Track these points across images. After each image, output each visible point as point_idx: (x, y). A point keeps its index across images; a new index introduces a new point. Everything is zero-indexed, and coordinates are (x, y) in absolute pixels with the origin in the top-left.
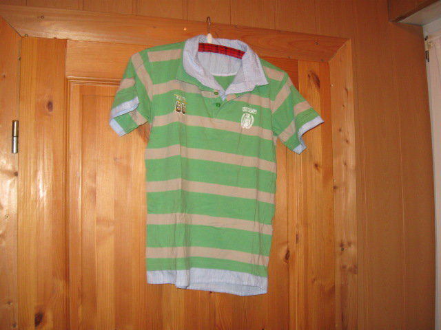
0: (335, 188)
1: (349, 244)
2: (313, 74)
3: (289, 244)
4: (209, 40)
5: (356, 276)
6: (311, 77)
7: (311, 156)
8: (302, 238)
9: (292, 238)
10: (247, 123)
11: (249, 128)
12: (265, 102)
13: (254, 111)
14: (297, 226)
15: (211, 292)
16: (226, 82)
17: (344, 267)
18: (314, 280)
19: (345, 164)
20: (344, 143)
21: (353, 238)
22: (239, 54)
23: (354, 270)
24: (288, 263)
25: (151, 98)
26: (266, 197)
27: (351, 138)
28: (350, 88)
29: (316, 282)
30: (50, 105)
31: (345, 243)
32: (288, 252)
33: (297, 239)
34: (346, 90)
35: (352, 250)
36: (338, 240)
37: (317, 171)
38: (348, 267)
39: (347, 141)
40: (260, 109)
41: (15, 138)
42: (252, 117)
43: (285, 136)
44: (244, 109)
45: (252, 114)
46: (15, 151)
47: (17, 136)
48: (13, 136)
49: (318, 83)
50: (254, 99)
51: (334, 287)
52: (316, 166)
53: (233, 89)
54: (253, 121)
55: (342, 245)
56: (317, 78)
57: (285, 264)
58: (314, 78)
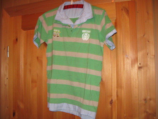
0: (140, 68)
2: (124, 8)
3: (113, 97)
4: (72, 3)
5: (155, 117)
11: (87, 40)
13: (89, 32)
16: (74, 20)
20: (147, 42)
22: (81, 6)
23: (154, 114)
24: (112, 106)
25: (47, 32)
26: (97, 73)
30: (17, 40)
31: (148, 99)
32: (112, 100)
36: (143, 97)
38: (149, 112)
40: (92, 30)
42: (89, 35)
44: (83, 31)
45: (89, 33)
48: (8, 52)
49: (127, 12)
50: (89, 26)
54: (89, 36)
55: (145, 100)
56: (127, 9)
57: (110, 106)
58: (125, 10)
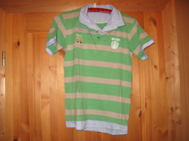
0: (167, 78)
1: (176, 108)
2: (152, 19)
3: (141, 108)
4: (95, 6)
5: (180, 125)
6: (151, 21)
7: (152, 62)
8: (148, 105)
9: (143, 105)
10: (115, 46)
11: (116, 49)
12: (124, 35)
13: (118, 40)
14: (146, 99)
15: (99, 132)
16: (102, 26)
17: (174, 121)
18: (156, 127)
19: (173, 65)
20: (172, 54)
21: (179, 105)
22: (109, 11)
23: (180, 122)
24: (141, 118)
25: (65, 37)
26: (126, 84)
27: (176, 51)
28: (174, 24)
29: (156, 129)
30: (18, 44)
31: (174, 108)
32: (141, 112)
33: (146, 105)
34: (172, 26)
35: (178, 111)
36: (170, 106)
37: (156, 70)
38: (176, 120)
39: (174, 53)
40: (122, 38)
41: (4, 60)
42: (118, 43)
43: (137, 52)
44: (113, 39)
45: (117, 41)
46: (4, 65)
47: (5, 59)
48: (3, 58)
49: (155, 23)
50: (118, 33)
51: (167, 131)
52: (155, 67)
53: (106, 29)
54: (118, 45)
55: (172, 109)
56: (155, 21)
57: (140, 119)
58: (152, 21)
